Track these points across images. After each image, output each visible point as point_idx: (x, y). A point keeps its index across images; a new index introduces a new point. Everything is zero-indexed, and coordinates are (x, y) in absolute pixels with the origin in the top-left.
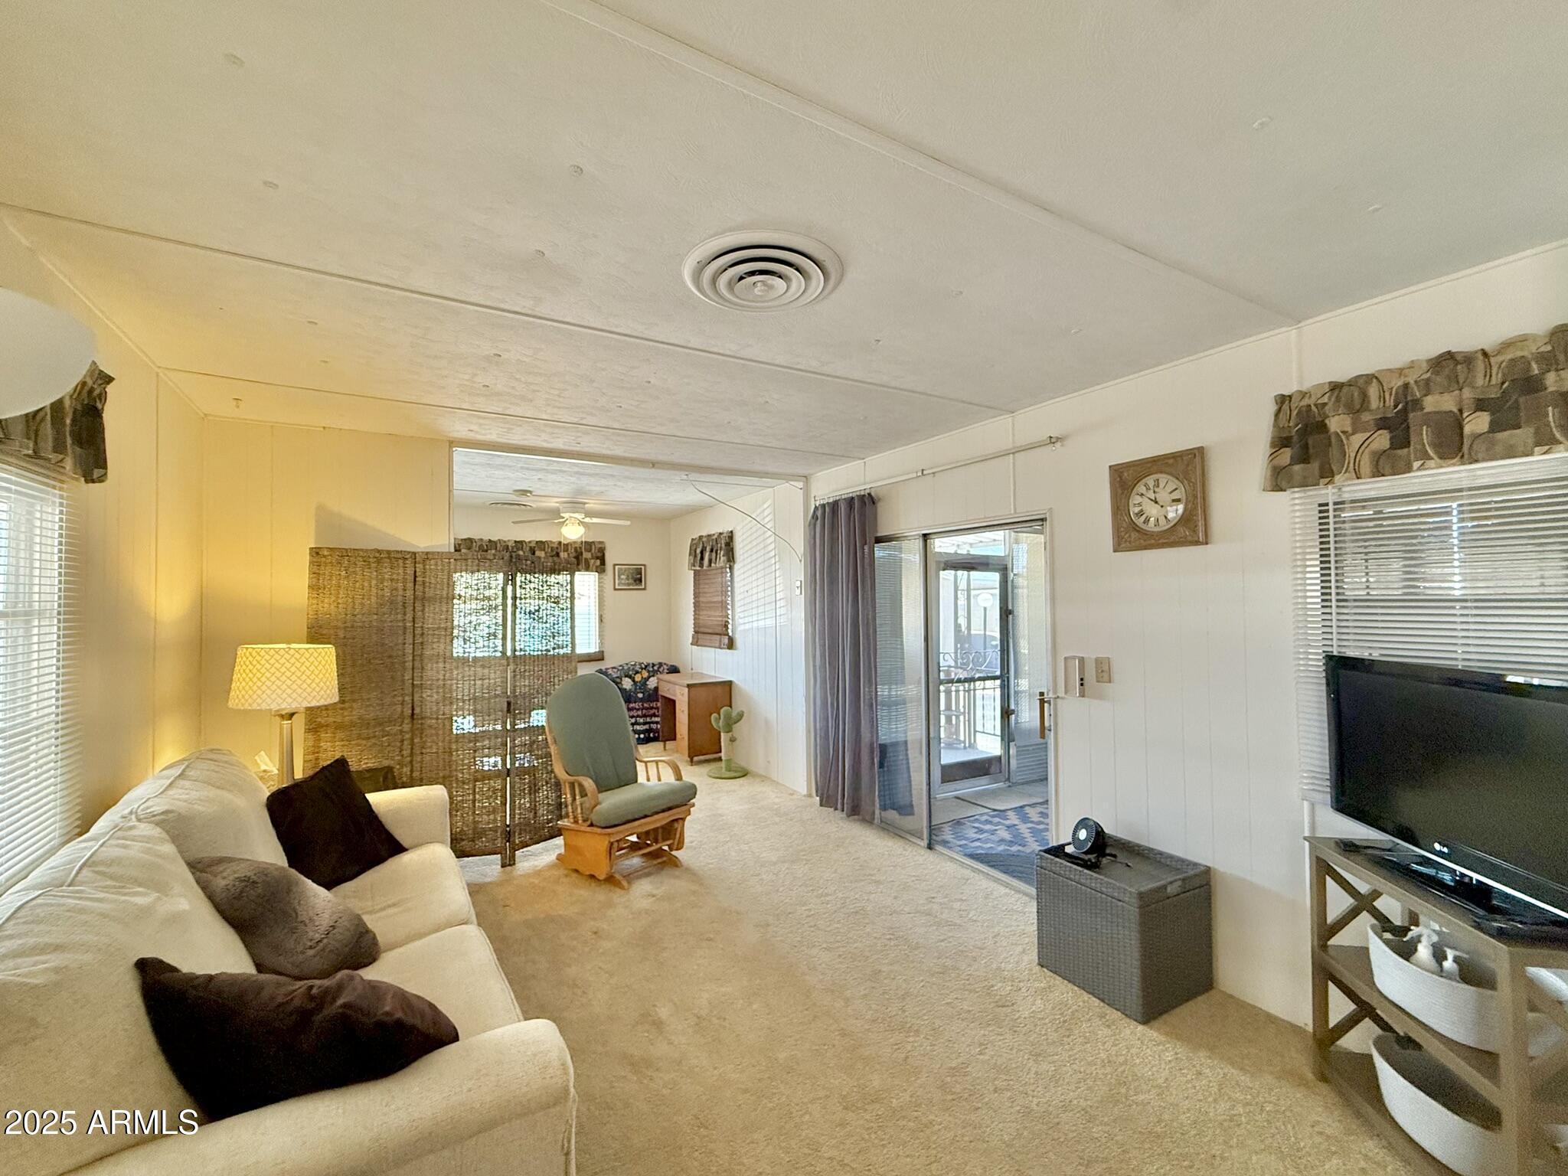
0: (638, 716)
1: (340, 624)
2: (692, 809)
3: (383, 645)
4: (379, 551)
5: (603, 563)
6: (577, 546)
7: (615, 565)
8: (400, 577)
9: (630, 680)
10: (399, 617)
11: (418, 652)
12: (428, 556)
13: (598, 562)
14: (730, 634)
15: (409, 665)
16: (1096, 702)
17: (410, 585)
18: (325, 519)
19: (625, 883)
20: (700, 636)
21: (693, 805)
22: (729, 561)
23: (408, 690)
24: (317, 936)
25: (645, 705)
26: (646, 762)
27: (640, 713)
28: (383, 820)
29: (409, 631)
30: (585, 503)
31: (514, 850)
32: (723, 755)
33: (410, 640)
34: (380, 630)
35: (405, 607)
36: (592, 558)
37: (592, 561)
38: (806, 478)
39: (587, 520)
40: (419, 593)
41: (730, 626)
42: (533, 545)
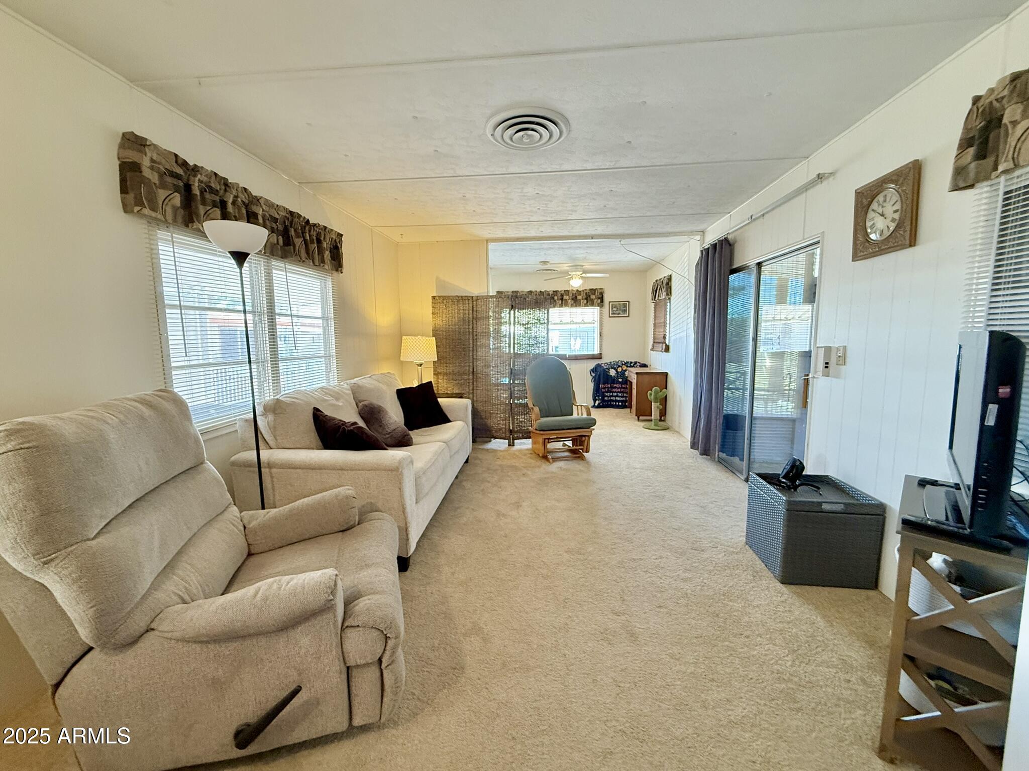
0: (618, 392)
1: (444, 330)
2: (593, 431)
3: (461, 339)
4: (458, 297)
5: (602, 301)
6: (587, 292)
7: (610, 302)
8: (467, 308)
9: (614, 371)
10: (467, 327)
11: (475, 343)
12: (478, 298)
13: (599, 300)
14: (667, 343)
15: (471, 349)
16: (834, 380)
17: (471, 312)
18: (440, 284)
19: (551, 461)
20: (655, 345)
21: (594, 429)
22: (667, 294)
23: (471, 361)
24: (389, 431)
25: (623, 386)
26: (577, 406)
27: (619, 390)
28: (444, 409)
29: (471, 333)
30: (583, 266)
31: (514, 439)
32: (653, 418)
33: (471, 338)
34: (459, 333)
35: (469, 323)
36: (596, 298)
37: (596, 300)
38: (703, 232)
39: (584, 275)
40: (475, 316)
41: (667, 337)
42: (563, 292)
